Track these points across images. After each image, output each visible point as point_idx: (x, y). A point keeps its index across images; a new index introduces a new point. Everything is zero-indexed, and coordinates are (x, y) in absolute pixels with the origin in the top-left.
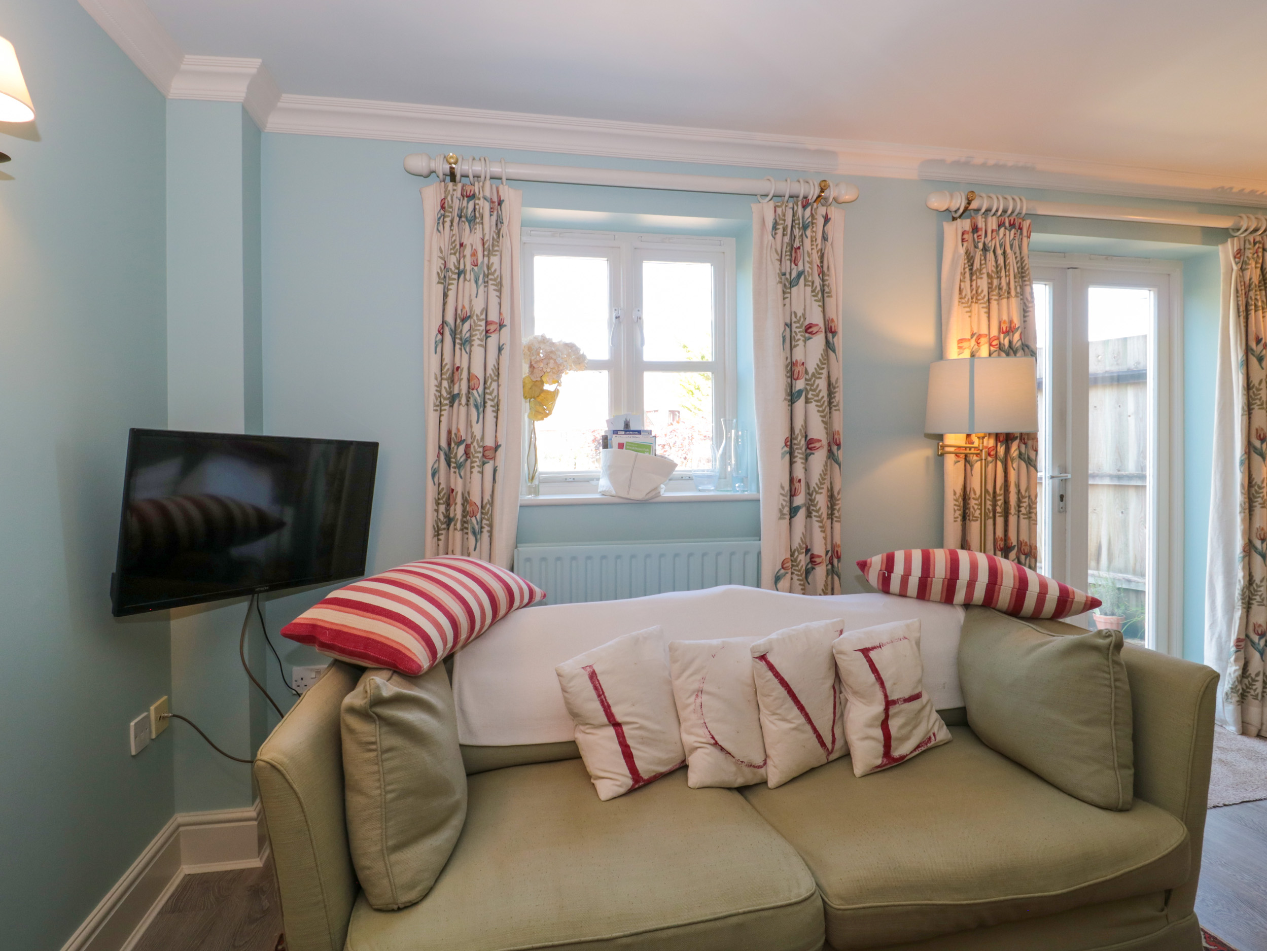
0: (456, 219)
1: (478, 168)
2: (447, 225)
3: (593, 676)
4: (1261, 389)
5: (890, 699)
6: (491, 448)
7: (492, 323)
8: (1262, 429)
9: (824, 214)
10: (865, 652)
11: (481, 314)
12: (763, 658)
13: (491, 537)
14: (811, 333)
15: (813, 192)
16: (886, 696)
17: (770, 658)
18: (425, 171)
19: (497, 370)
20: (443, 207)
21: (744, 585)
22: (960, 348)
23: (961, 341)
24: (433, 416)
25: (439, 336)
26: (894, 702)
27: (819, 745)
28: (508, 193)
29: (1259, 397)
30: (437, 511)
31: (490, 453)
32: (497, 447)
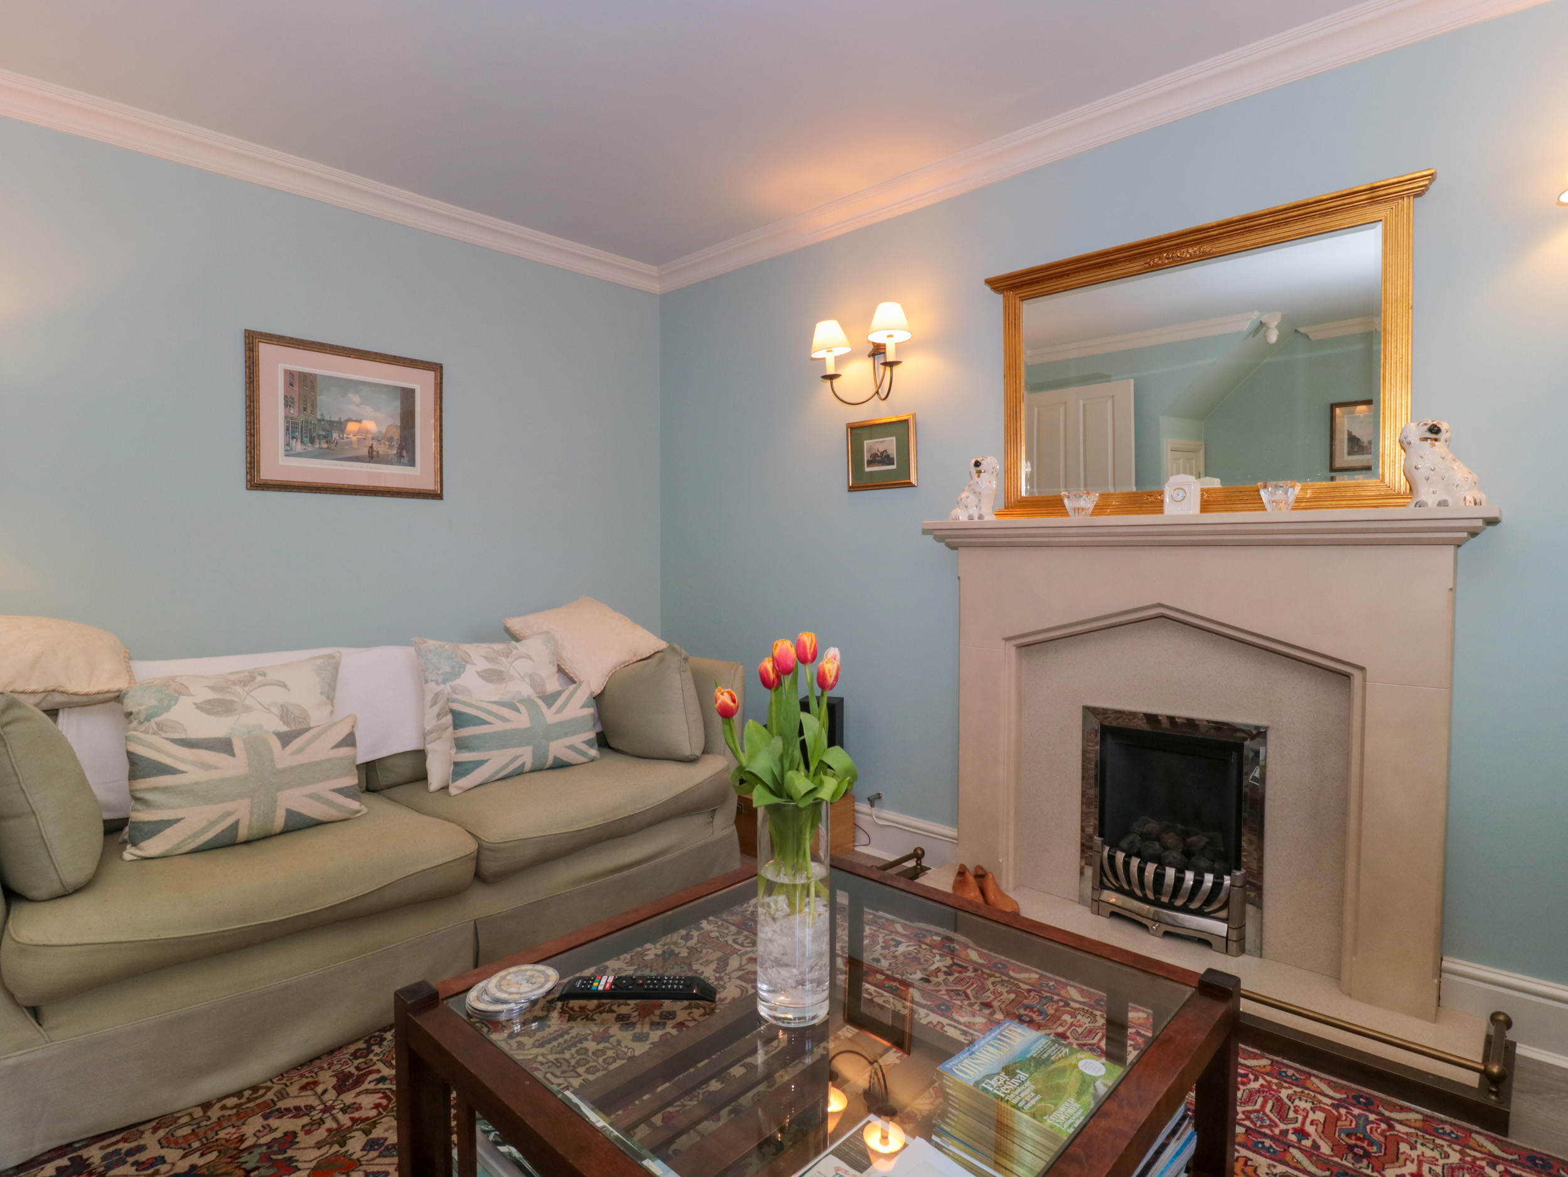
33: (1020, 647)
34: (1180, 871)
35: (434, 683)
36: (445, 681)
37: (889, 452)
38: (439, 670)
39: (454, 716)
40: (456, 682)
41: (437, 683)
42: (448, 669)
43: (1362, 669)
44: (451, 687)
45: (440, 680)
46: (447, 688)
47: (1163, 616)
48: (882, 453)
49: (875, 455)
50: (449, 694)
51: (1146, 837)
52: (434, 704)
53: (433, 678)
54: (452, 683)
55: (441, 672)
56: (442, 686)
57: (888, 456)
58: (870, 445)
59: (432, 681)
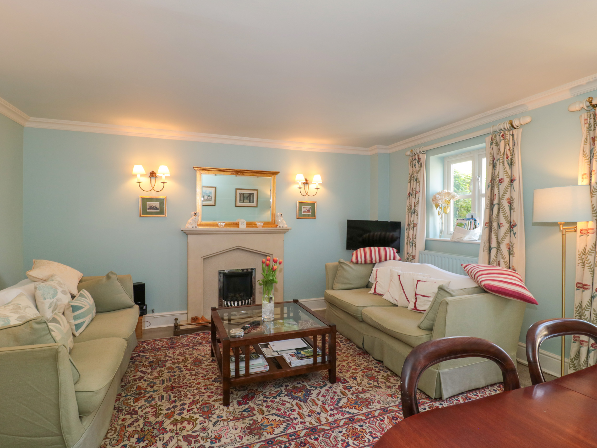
0: (414, 166)
2: (412, 167)
3: (377, 271)
5: (417, 293)
9: (512, 133)
10: (418, 281)
11: (414, 189)
12: (399, 276)
13: (415, 246)
14: (501, 182)
15: (507, 126)
18: (408, 155)
19: (418, 202)
20: (410, 163)
22: (582, 178)
23: (583, 175)
24: (407, 216)
25: (409, 195)
26: (418, 295)
27: (407, 301)
28: (422, 156)
31: (415, 225)
32: (417, 223)
33: (204, 259)
34: (242, 301)
35: (49, 299)
36: (53, 297)
37: (157, 206)
38: (50, 293)
39: (72, 308)
40: (57, 297)
41: (51, 299)
42: (53, 293)
43: (272, 255)
44: (56, 299)
45: (51, 297)
46: (55, 300)
47: (238, 248)
48: (154, 207)
49: (151, 207)
50: (56, 302)
51: (232, 297)
52: (50, 307)
53: (49, 297)
54: (56, 298)
55: (51, 294)
56: (53, 300)
57: (156, 208)
58: (148, 204)
59: (48, 298)
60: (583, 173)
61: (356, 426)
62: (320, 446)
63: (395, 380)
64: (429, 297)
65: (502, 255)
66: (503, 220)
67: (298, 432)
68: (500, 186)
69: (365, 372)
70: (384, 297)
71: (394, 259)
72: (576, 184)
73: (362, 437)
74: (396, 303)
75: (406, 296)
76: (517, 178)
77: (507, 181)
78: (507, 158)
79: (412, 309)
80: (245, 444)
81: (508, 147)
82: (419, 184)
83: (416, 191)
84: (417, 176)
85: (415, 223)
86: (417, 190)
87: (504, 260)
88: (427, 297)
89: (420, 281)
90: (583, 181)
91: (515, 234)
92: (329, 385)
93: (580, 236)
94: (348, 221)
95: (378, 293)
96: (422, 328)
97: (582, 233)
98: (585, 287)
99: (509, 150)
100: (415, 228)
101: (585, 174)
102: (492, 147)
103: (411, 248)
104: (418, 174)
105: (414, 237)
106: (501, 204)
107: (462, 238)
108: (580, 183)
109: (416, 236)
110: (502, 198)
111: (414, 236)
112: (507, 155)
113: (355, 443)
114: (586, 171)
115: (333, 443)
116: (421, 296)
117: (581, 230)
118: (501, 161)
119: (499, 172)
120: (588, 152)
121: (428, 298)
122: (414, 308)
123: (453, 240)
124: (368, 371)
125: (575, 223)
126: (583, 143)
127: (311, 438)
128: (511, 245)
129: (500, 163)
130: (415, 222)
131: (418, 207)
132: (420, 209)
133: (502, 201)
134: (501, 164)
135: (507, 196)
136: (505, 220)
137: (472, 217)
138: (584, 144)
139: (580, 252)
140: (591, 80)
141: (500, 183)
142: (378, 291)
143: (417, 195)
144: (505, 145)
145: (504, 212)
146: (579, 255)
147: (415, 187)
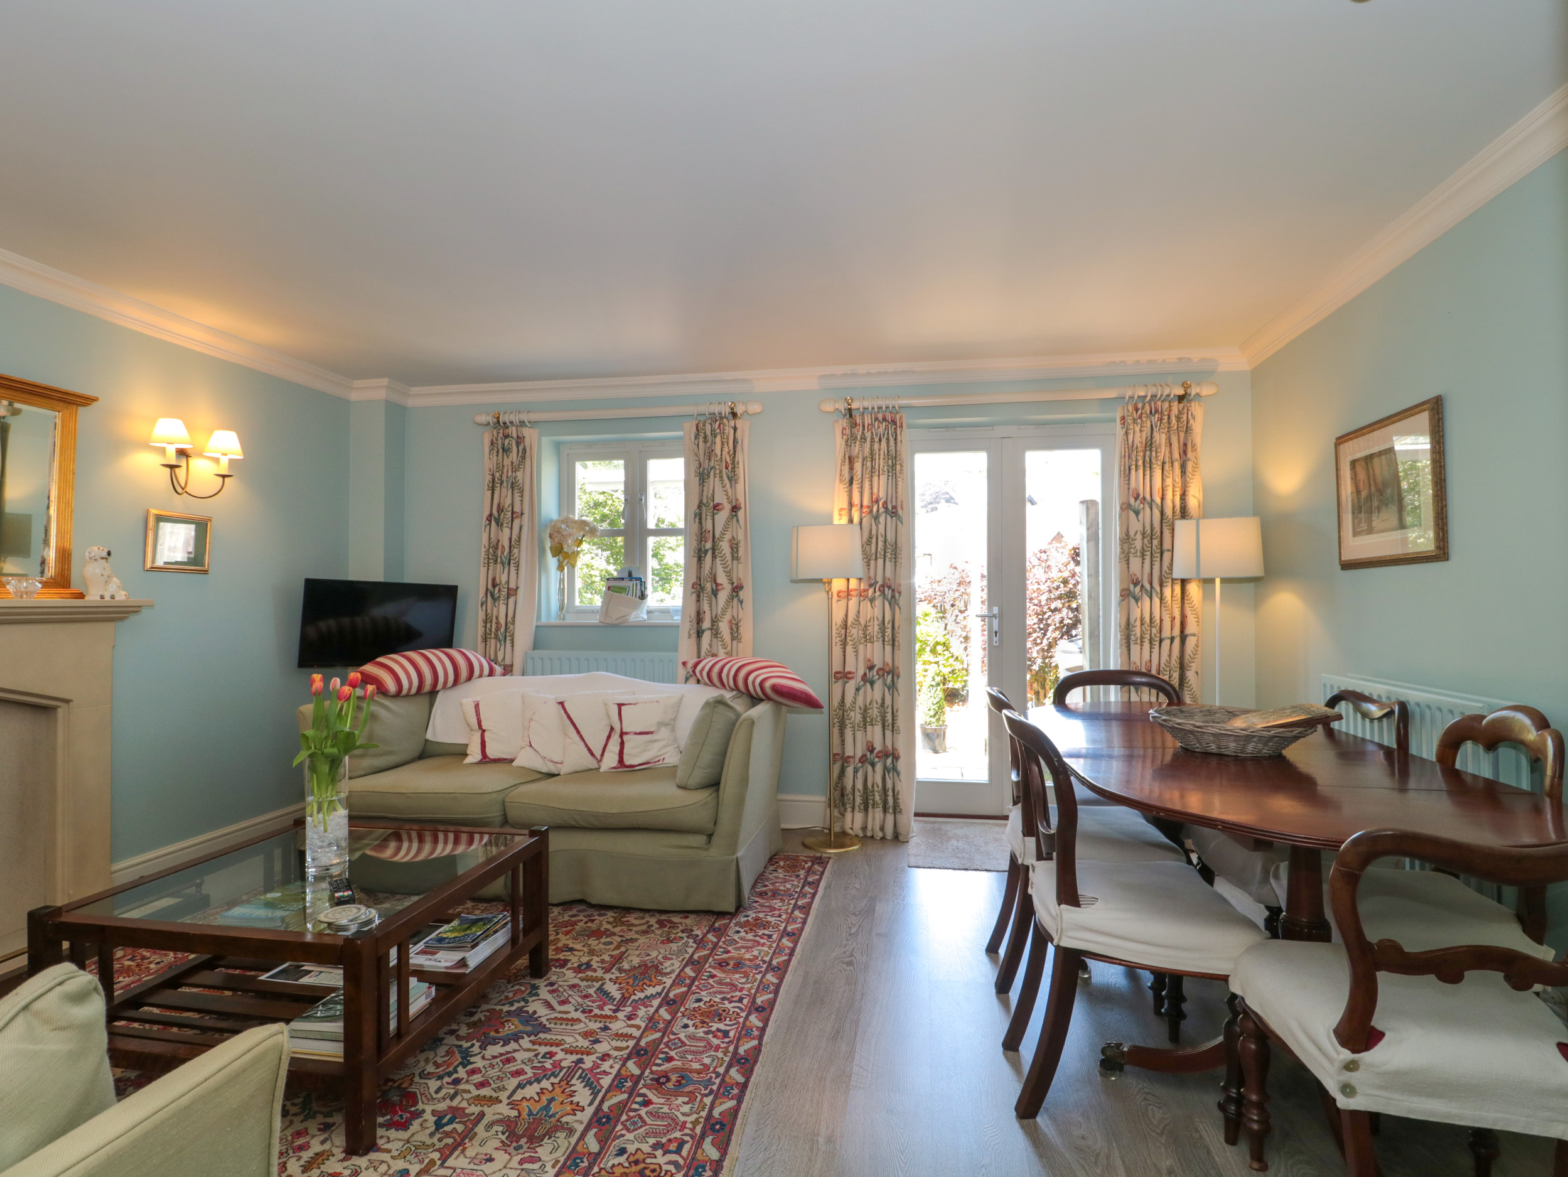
0: (501, 450)
1: (512, 418)
2: (495, 453)
3: (477, 706)
4: (1136, 539)
5: (624, 731)
6: (512, 589)
7: (516, 512)
8: (1135, 575)
9: (733, 425)
10: (620, 706)
11: (509, 507)
12: (562, 704)
13: (512, 643)
14: (718, 510)
15: (726, 410)
16: (622, 729)
17: (566, 705)
18: (485, 423)
19: (519, 538)
20: (492, 444)
21: (625, 676)
22: (840, 515)
23: (841, 510)
24: (483, 570)
25: (487, 522)
26: (627, 733)
27: (589, 755)
28: (526, 432)
29: (1133, 546)
30: (486, 627)
31: (512, 592)
32: (517, 588)
43: (69, 701)
60: (840, 507)
61: (691, 1004)
62: (691, 1061)
63: (635, 918)
64: (652, 733)
65: (722, 641)
66: (722, 578)
67: (623, 1072)
68: (716, 517)
69: (570, 931)
70: (515, 764)
71: (491, 673)
72: (831, 523)
73: (724, 1011)
74: (553, 769)
75: (587, 746)
76: (743, 506)
77: (727, 507)
78: (727, 468)
79: (614, 768)
80: (562, 1160)
81: (726, 449)
82: (522, 496)
83: (513, 513)
84: (515, 478)
85: (510, 586)
86: (517, 509)
87: (725, 651)
88: (647, 733)
89: (623, 704)
90: (840, 519)
91: (741, 602)
92: (541, 983)
93: (838, 601)
94: (308, 582)
95: (492, 757)
96: (692, 787)
97: (839, 597)
98: (848, 676)
99: (729, 453)
100: (512, 600)
101: (845, 509)
102: (696, 443)
103: (503, 647)
104: (518, 473)
105: (510, 622)
106: (719, 549)
107: (627, 617)
108: (836, 521)
109: (514, 617)
110: (721, 539)
111: (509, 619)
112: (726, 462)
113: (727, 1022)
114: (845, 505)
115: (702, 1045)
116: (636, 734)
117: (839, 592)
118: (717, 472)
119: (713, 491)
120: (847, 476)
121: (650, 735)
122: (619, 766)
123: (608, 621)
124: (569, 928)
125: (830, 583)
126: (840, 462)
127: (659, 1065)
128: (734, 622)
129: (715, 474)
130: (512, 585)
131: (519, 551)
132: (524, 554)
133: (721, 543)
134: (718, 476)
135: (728, 536)
136: (726, 578)
137: (630, 574)
138: (841, 465)
139: (838, 625)
140: (849, 372)
141: (715, 511)
142: (491, 753)
143: (516, 522)
144: (723, 444)
145: (725, 564)
146: (837, 630)
147: (508, 501)
